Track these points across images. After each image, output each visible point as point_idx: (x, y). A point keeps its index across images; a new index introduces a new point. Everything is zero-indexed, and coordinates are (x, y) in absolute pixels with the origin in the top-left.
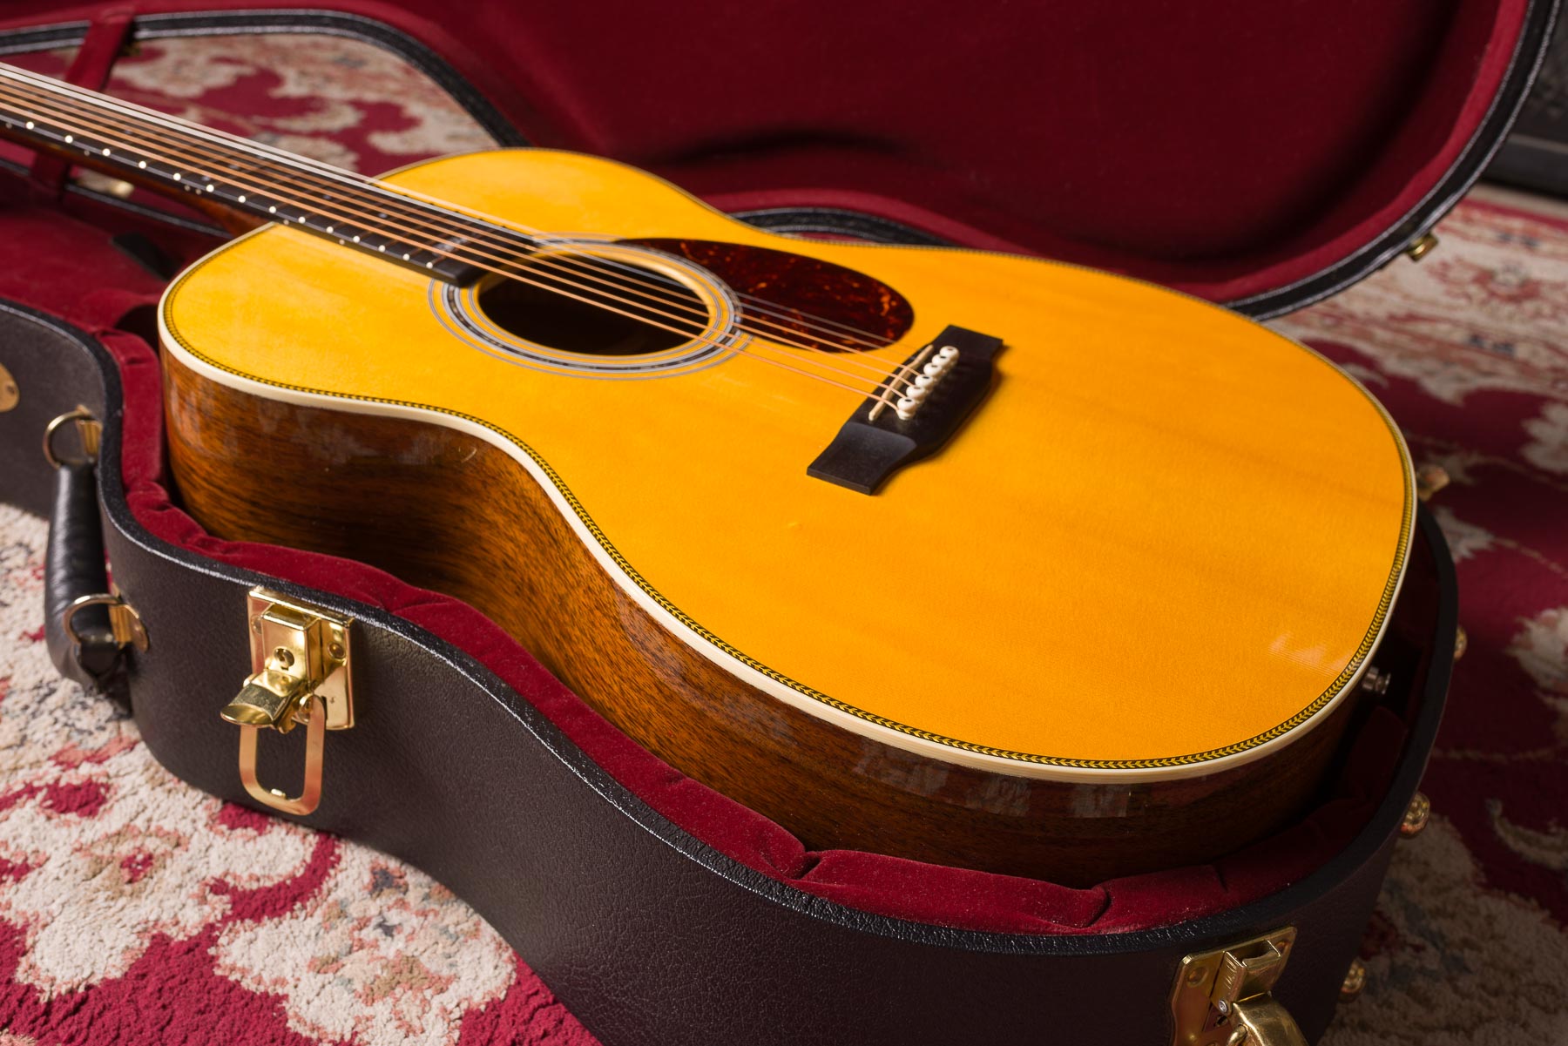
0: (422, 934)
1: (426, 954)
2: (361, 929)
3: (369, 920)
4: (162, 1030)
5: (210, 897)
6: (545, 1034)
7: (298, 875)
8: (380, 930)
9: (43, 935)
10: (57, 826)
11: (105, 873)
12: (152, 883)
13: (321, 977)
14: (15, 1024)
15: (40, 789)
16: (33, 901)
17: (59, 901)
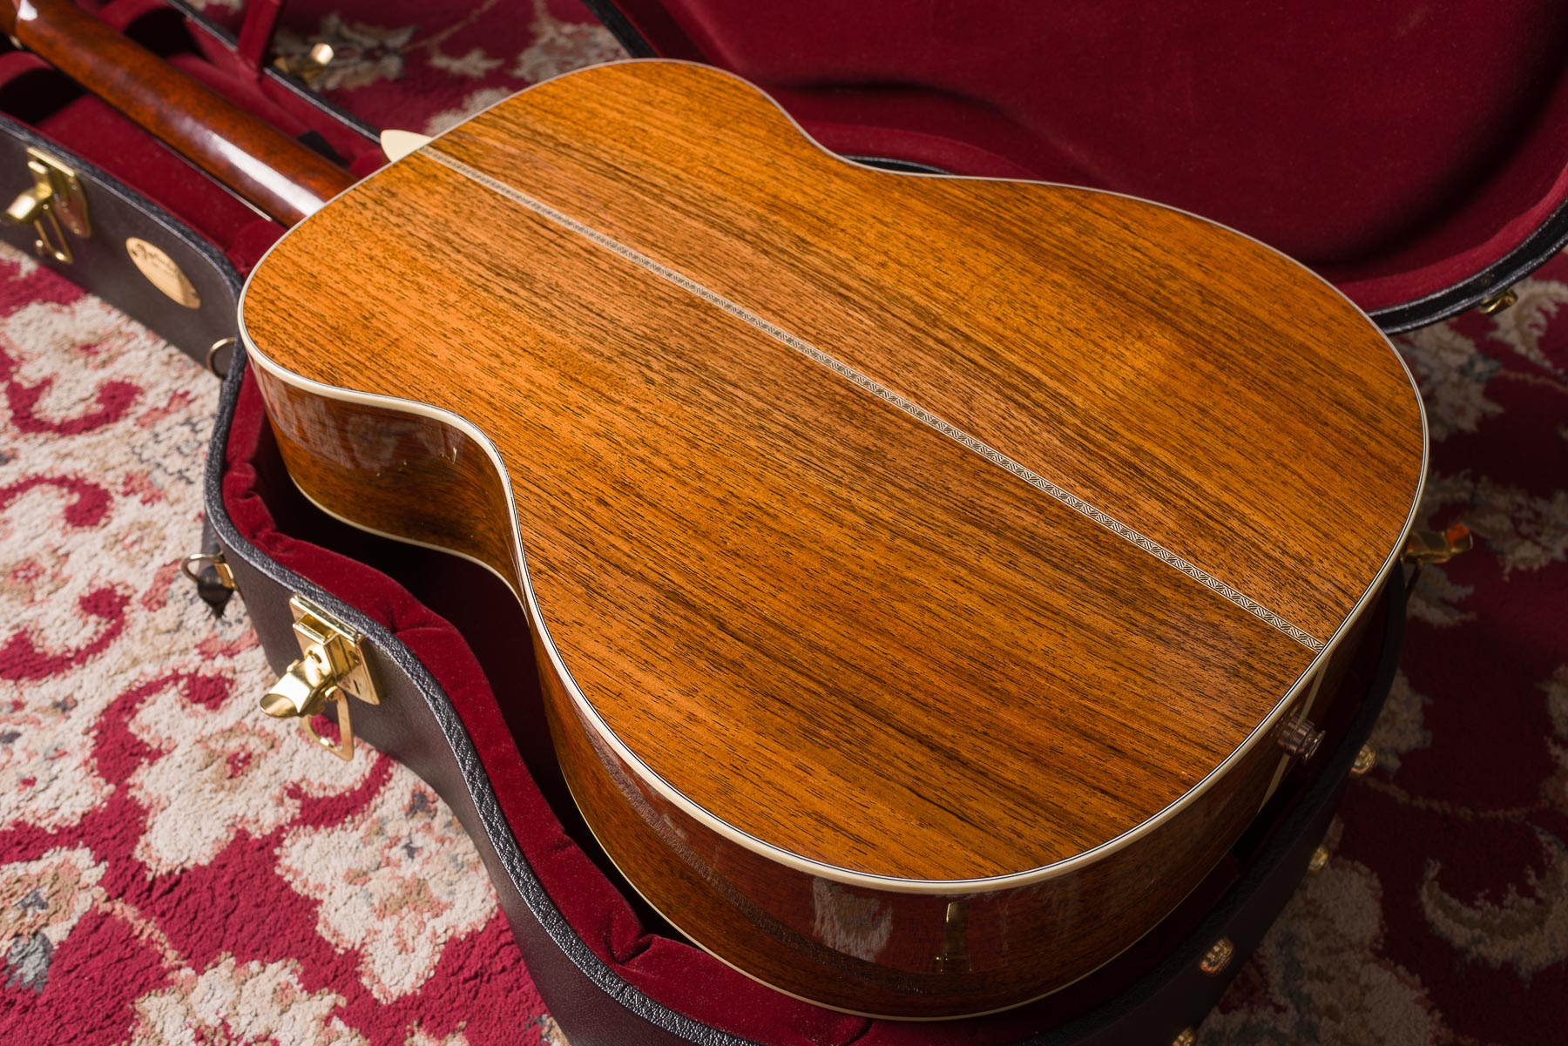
0: (436, 860)
1: (435, 879)
2: (391, 847)
3: (399, 840)
4: (227, 917)
5: (287, 800)
6: (504, 969)
7: (357, 788)
8: (405, 851)
9: (160, 817)
10: (189, 716)
11: (215, 766)
12: (246, 780)
13: (351, 888)
14: (128, 894)
15: (182, 677)
16: (158, 785)
17: (177, 787)
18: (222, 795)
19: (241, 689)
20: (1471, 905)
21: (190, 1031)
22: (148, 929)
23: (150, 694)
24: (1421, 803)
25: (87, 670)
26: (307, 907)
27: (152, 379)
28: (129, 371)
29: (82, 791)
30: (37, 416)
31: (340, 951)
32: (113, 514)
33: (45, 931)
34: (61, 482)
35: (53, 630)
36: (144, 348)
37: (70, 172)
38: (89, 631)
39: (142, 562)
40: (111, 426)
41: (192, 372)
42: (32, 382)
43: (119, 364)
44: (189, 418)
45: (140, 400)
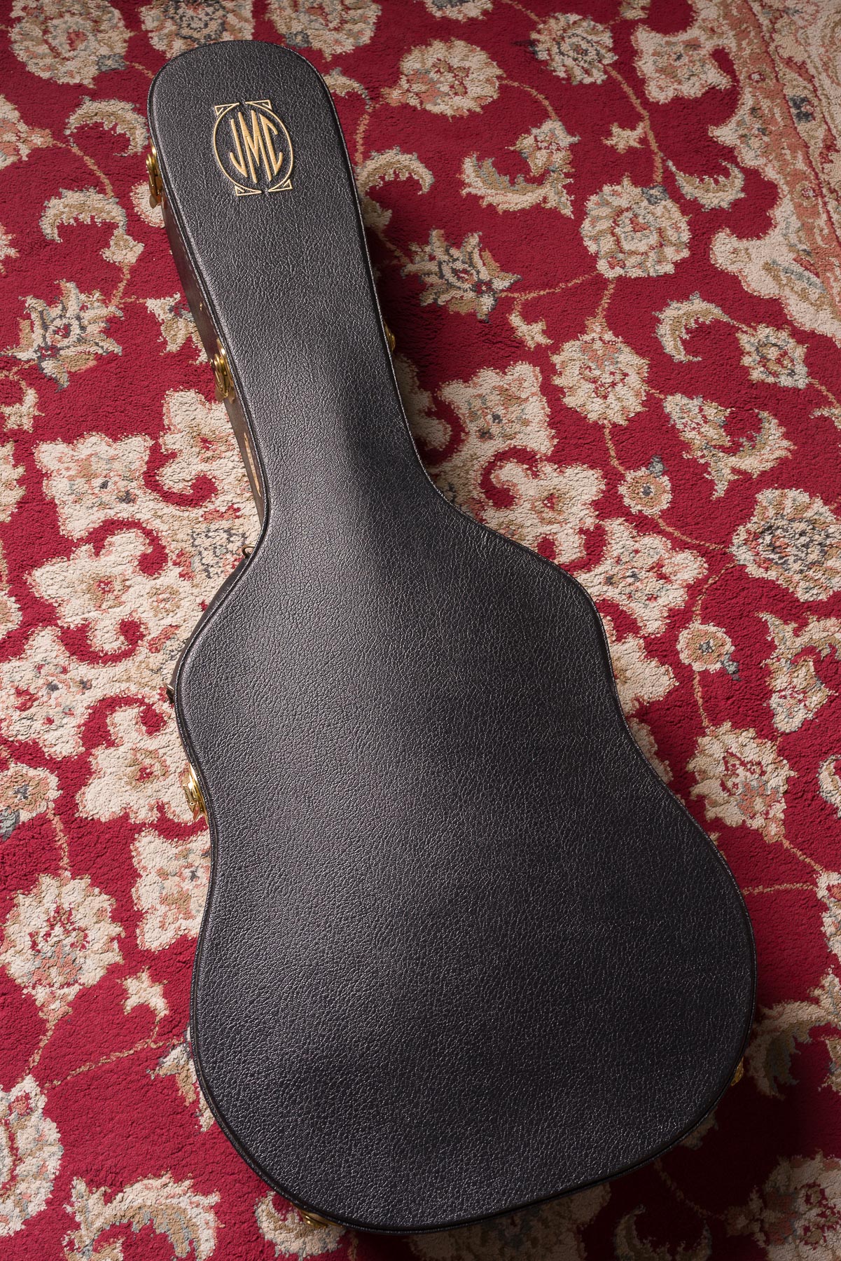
1: (195, 899)
2: (186, 868)
4: (98, 857)
5: (155, 810)
7: (188, 825)
9: (96, 782)
10: (136, 730)
11: (133, 768)
12: (143, 786)
13: (157, 878)
14: (63, 817)
15: (144, 704)
16: (104, 762)
17: (111, 769)
18: (128, 787)
19: (167, 731)
20: (641, 1240)
21: (55, 905)
22: (62, 840)
23: (126, 704)
24: (664, 1175)
25: (105, 670)
26: (132, 875)
27: (226, 487)
28: (217, 473)
29: (71, 742)
30: (157, 478)
31: (135, 909)
32: (163, 573)
33: (21, 811)
34: (148, 533)
35: (101, 634)
36: (233, 461)
38: (116, 645)
39: (161, 616)
40: (190, 509)
41: (248, 495)
42: (167, 450)
43: (215, 465)
44: (230, 529)
45: (213, 499)
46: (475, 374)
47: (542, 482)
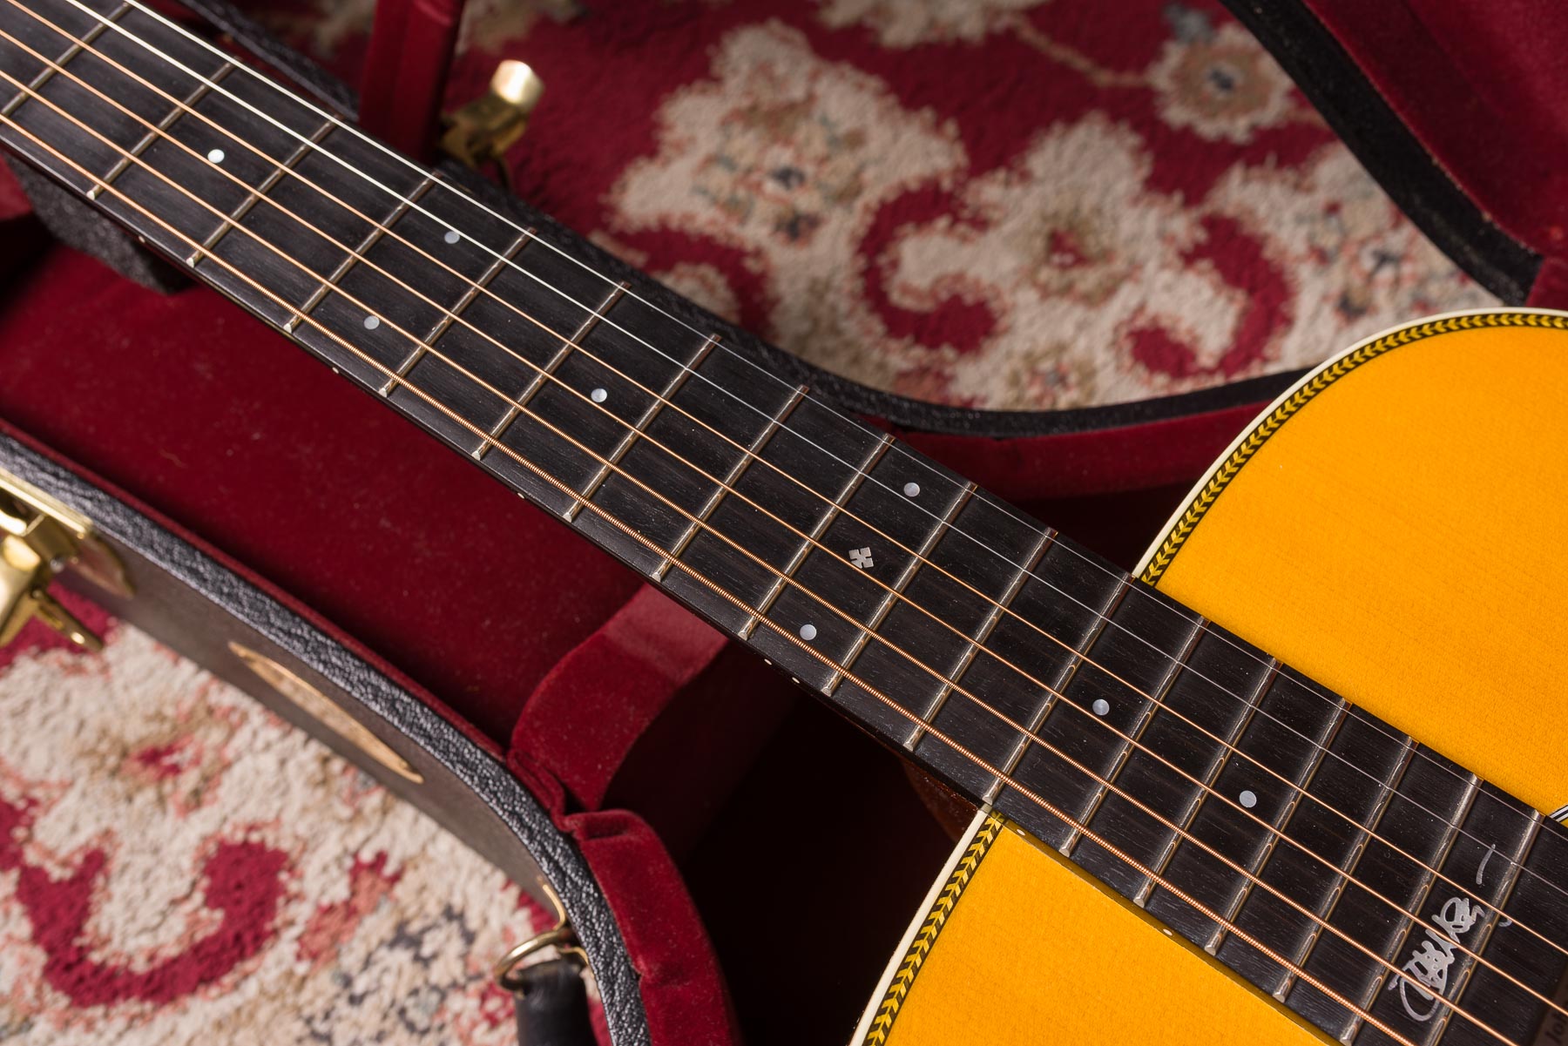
27: (302, 829)
28: (251, 812)
30: (96, 957)
36: (268, 747)
37: (77, 524)
40: (249, 965)
42: (65, 864)
43: (228, 789)
44: (401, 927)
45: (293, 887)
46: (657, 126)
47: (1009, 227)
